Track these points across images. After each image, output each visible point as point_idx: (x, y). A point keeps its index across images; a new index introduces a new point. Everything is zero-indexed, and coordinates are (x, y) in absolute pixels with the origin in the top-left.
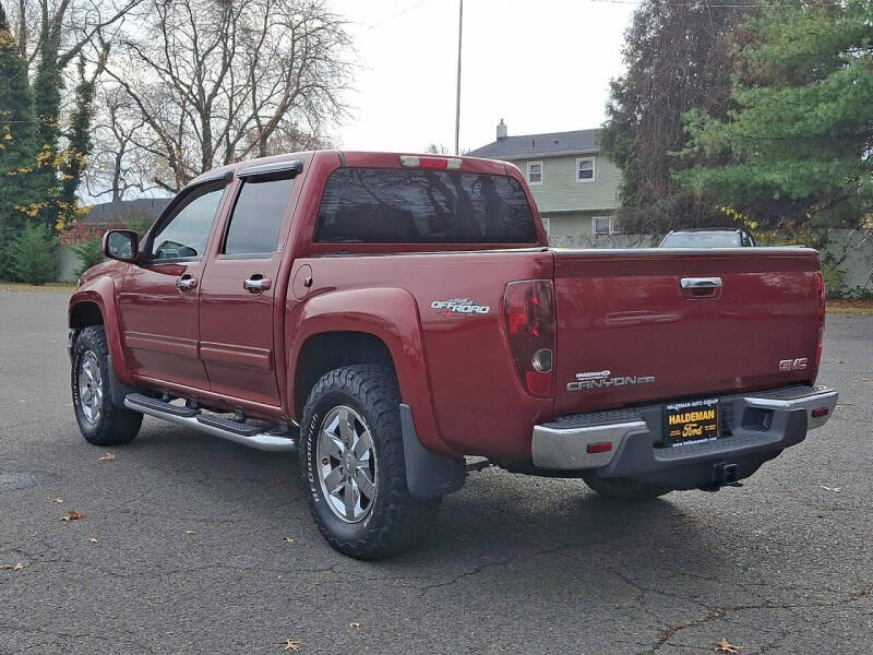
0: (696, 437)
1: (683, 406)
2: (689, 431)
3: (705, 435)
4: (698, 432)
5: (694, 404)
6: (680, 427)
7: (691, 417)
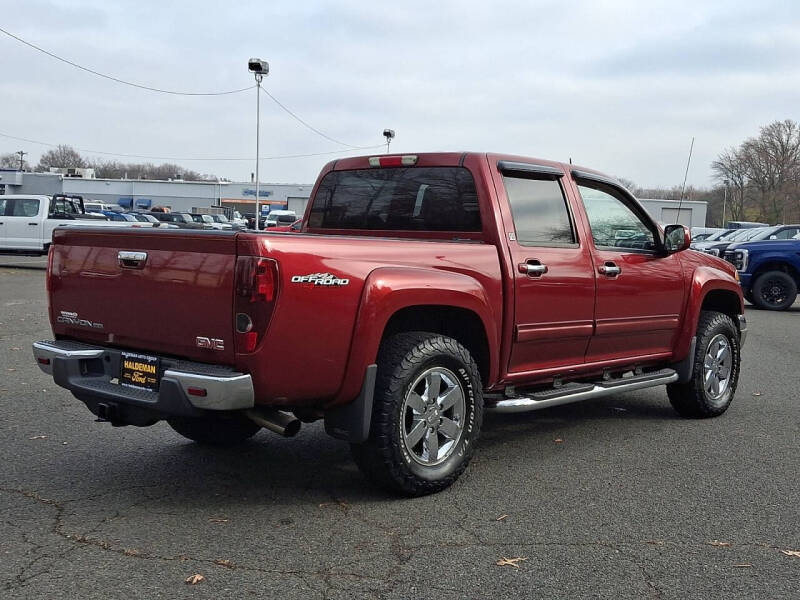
0: (139, 384)
1: (132, 355)
2: (136, 378)
3: (146, 385)
4: (143, 380)
5: (140, 357)
6: (131, 372)
7: (138, 366)
